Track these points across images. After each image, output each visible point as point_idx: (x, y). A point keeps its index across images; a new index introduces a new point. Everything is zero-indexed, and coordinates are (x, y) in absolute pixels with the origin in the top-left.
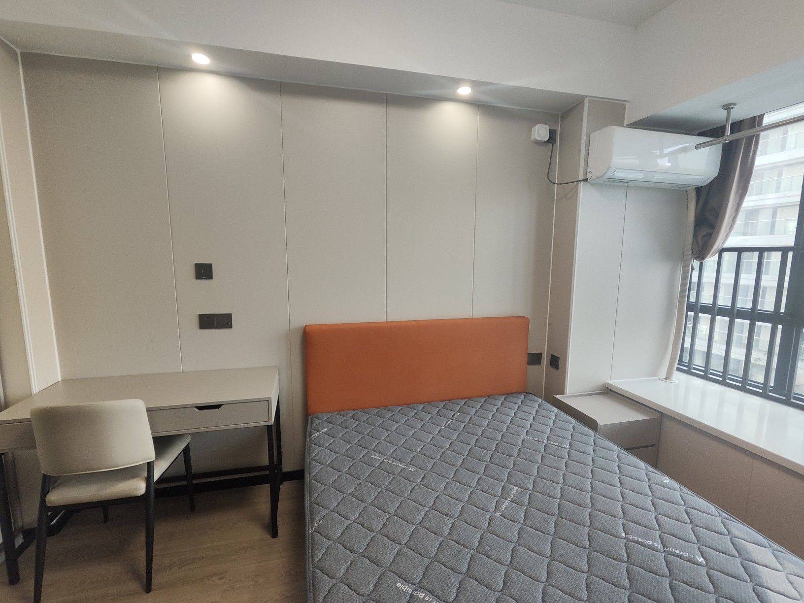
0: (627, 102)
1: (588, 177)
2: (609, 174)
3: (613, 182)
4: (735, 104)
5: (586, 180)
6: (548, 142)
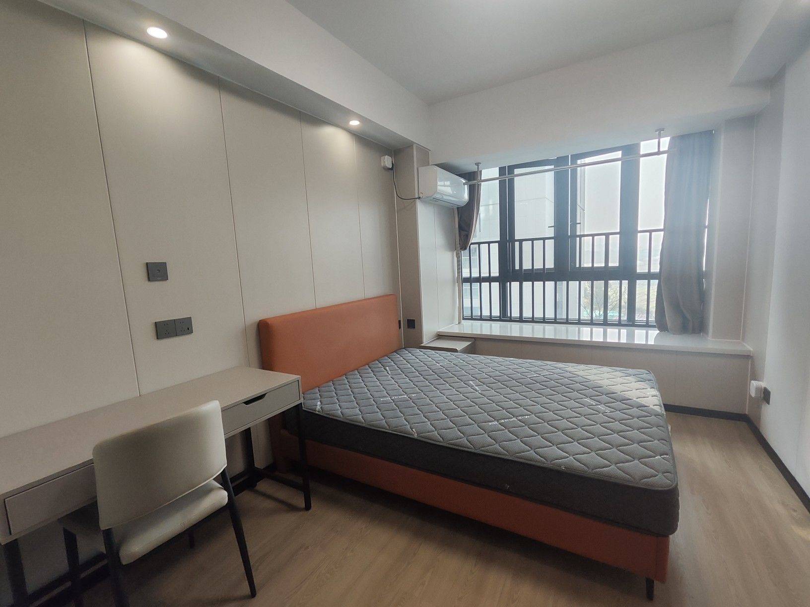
0: (430, 150)
1: (421, 196)
2: (434, 196)
3: (436, 201)
4: (480, 163)
5: (419, 198)
6: (392, 169)
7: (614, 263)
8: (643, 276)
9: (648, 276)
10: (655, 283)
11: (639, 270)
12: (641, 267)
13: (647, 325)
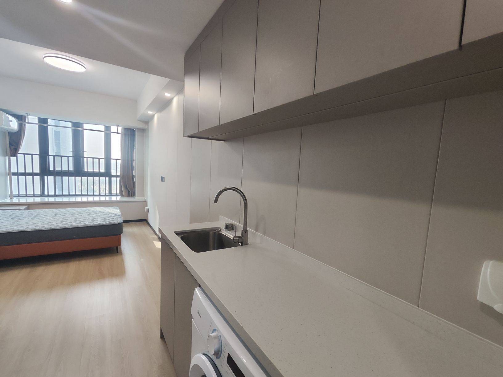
4: (29, 114)
7: (103, 170)
8: (114, 176)
9: (116, 176)
10: (118, 179)
11: (112, 174)
12: (113, 173)
13: (116, 195)
